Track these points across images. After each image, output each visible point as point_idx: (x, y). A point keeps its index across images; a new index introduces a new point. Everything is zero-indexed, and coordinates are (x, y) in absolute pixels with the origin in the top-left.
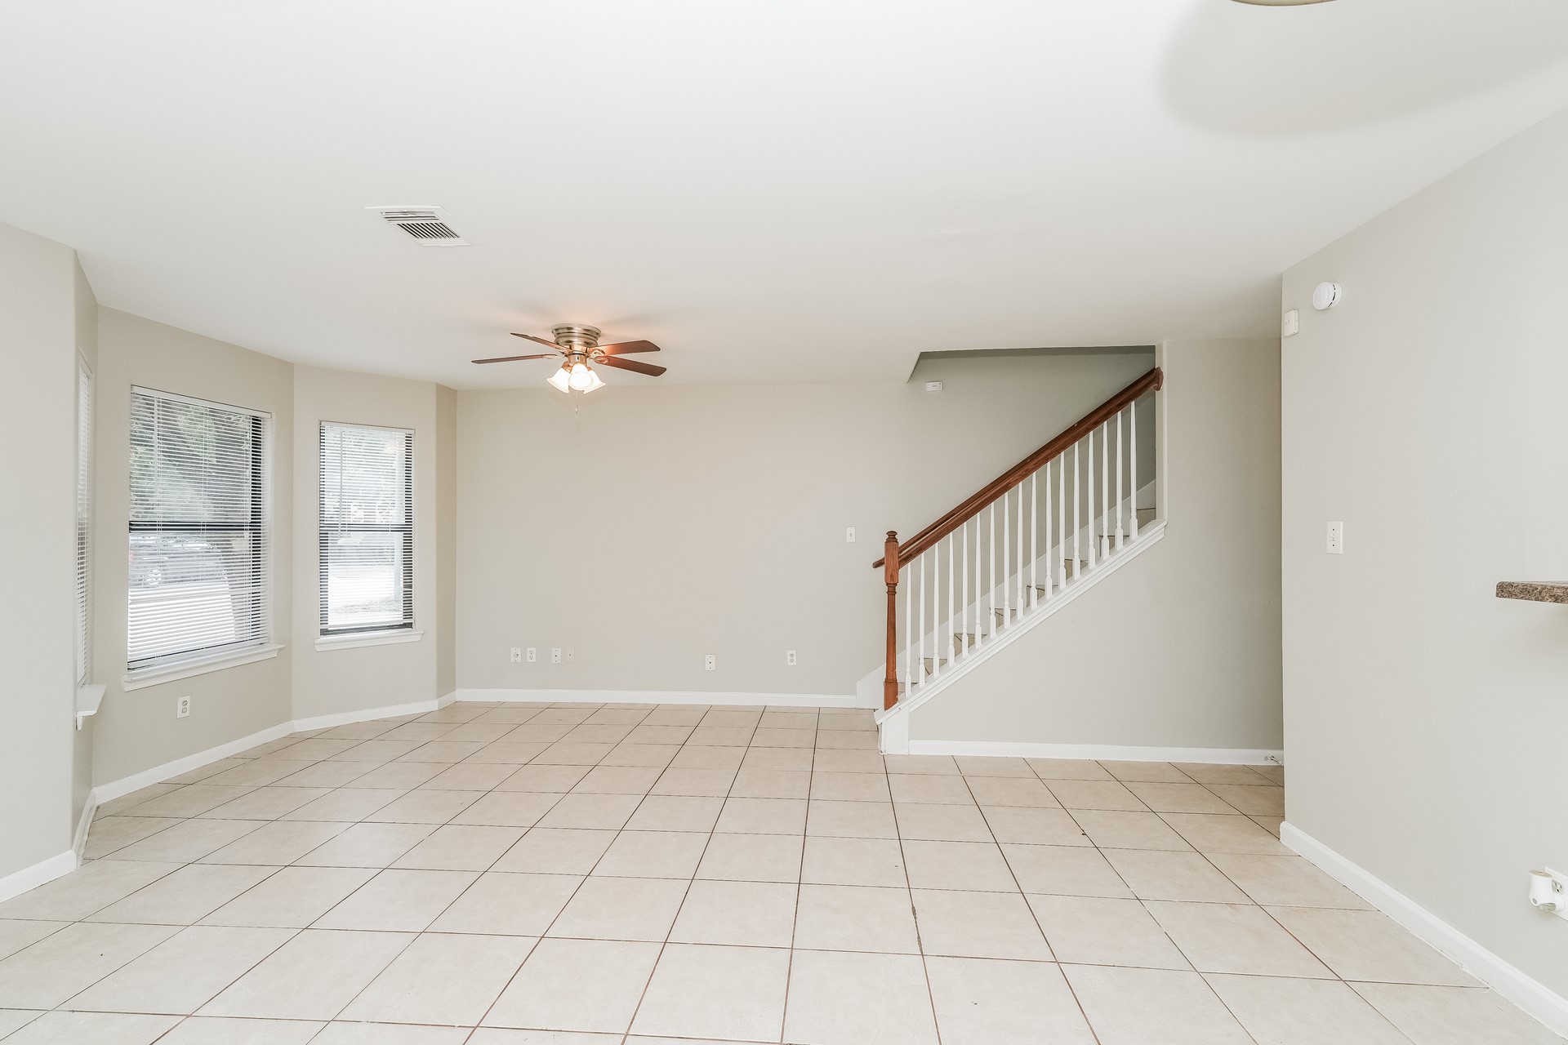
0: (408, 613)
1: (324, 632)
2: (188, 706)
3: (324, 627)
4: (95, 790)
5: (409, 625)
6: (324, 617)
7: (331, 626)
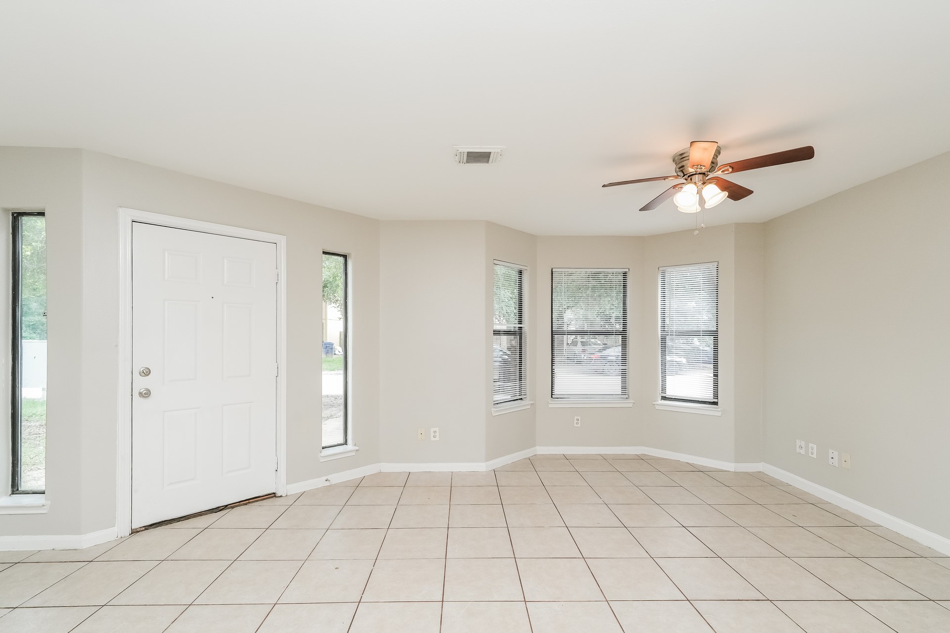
0: (716, 395)
1: (664, 398)
2: (579, 422)
3: (664, 395)
4: (537, 448)
5: (715, 403)
6: (664, 389)
7: (668, 395)
